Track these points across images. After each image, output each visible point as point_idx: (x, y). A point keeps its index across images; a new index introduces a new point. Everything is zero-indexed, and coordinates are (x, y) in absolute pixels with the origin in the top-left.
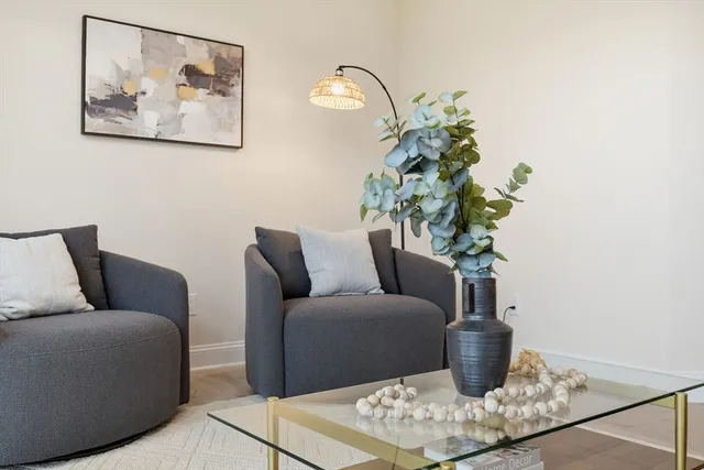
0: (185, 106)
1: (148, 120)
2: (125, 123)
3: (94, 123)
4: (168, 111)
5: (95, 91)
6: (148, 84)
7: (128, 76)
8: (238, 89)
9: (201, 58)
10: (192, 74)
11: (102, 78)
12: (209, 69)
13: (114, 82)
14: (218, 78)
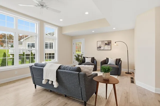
0: (105, 47)
1: (102, 48)
2: (100, 49)
3: (98, 49)
4: (104, 47)
5: (98, 47)
6: (102, 45)
7: (100, 45)
8: (110, 45)
9: (106, 42)
10: (106, 44)
11: (98, 46)
12: (107, 43)
13: (99, 46)
14: (108, 44)
